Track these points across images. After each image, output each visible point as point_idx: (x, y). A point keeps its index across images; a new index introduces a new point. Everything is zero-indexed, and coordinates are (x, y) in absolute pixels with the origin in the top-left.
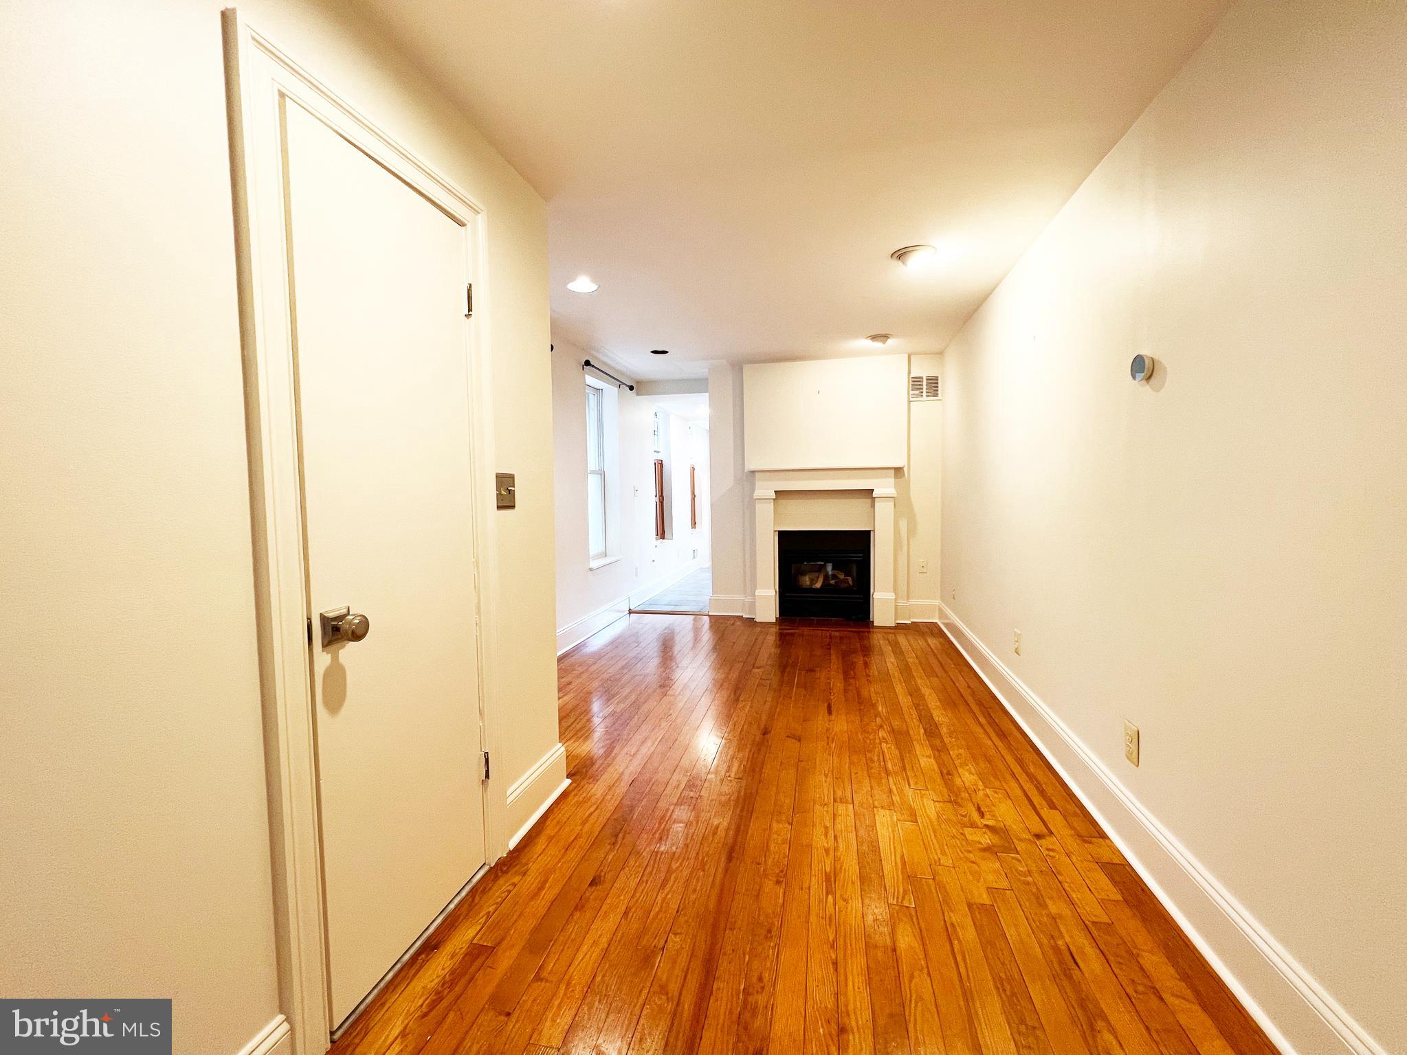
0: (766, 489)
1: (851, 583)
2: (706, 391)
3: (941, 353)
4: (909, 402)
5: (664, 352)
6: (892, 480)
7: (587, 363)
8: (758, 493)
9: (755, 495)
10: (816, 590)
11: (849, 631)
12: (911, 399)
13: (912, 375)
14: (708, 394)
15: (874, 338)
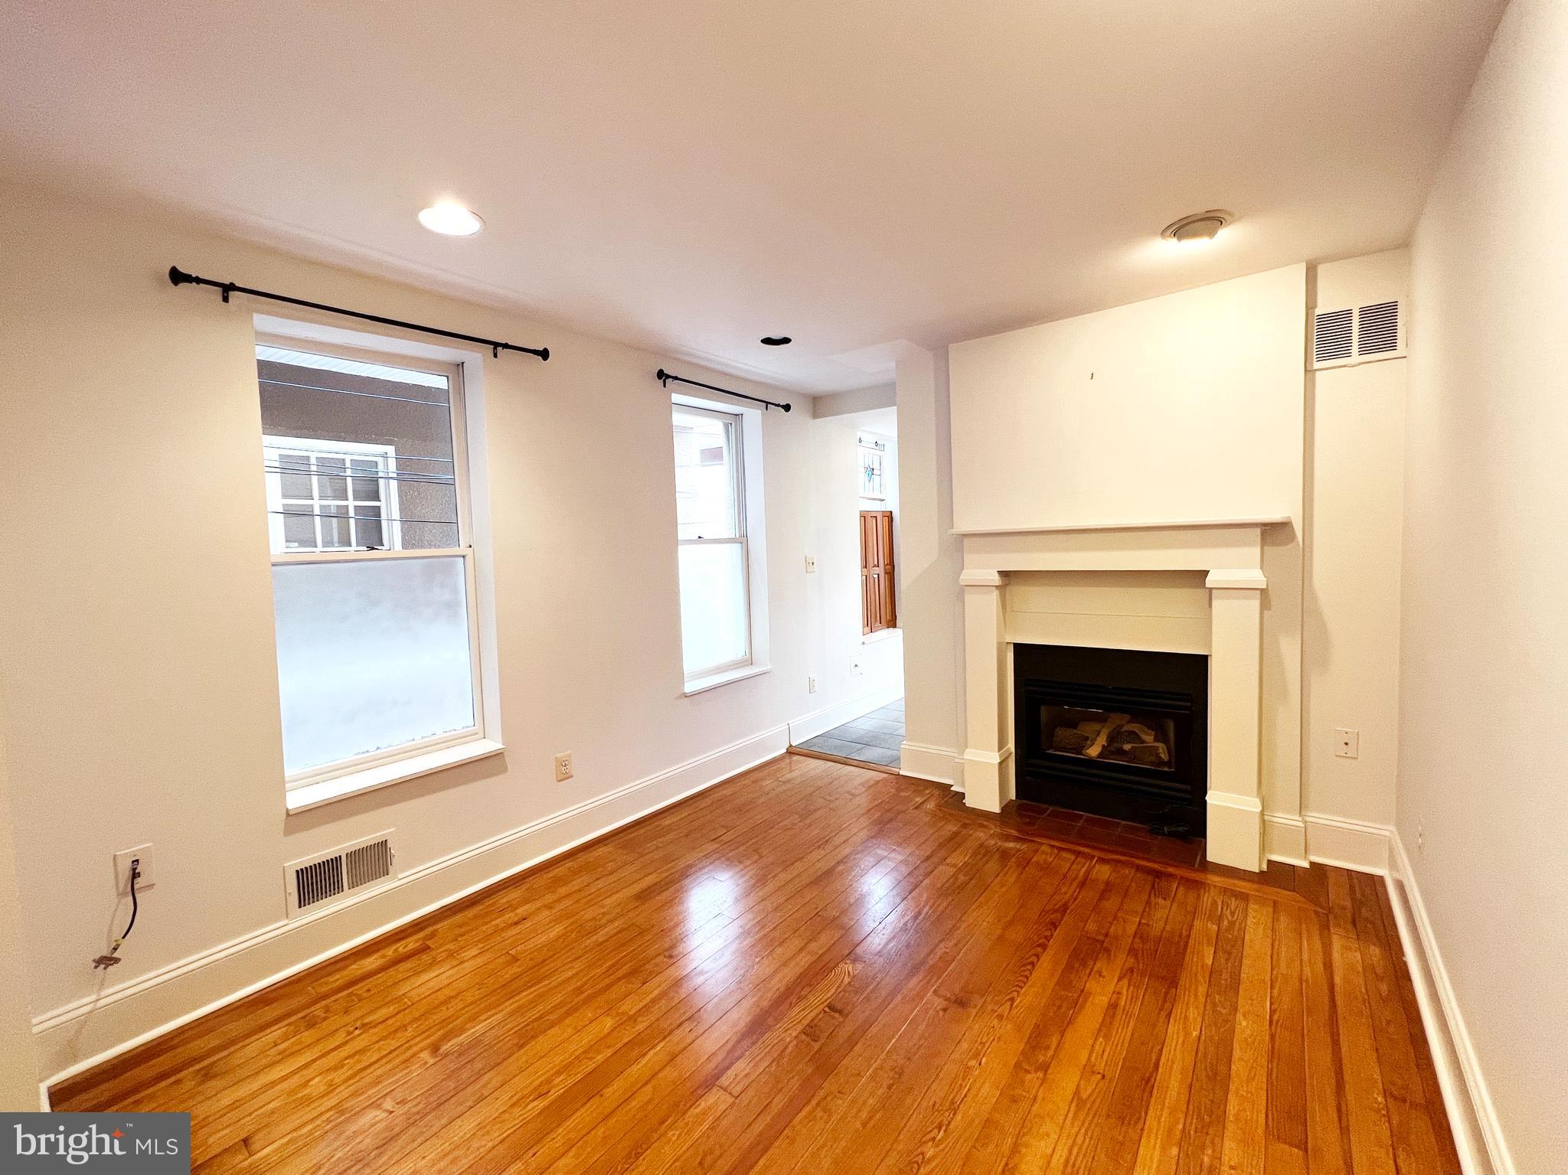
0: (983, 570)
1: (1164, 757)
2: (892, 404)
3: (1402, 245)
4: (1309, 371)
5: (786, 341)
6: (1257, 550)
7: (661, 374)
8: (969, 575)
9: (961, 577)
10: (1090, 763)
11: (1138, 868)
12: (1317, 365)
13: (1318, 311)
14: (896, 407)
15: (1181, 229)
